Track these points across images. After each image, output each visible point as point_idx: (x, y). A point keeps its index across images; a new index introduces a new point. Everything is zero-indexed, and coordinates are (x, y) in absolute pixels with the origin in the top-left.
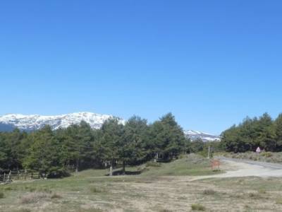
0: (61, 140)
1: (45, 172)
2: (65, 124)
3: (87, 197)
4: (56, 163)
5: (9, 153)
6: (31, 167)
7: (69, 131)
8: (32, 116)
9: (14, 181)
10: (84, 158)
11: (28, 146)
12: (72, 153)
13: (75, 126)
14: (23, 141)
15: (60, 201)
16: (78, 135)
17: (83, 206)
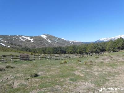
0: (115, 43)
1: (112, 51)
2: (116, 39)
3: (121, 57)
4: (114, 48)
5: (102, 47)
6: (108, 50)
7: (117, 40)
8: (108, 38)
9: (104, 54)
10: (122, 47)
11: (107, 45)
12: (118, 46)
13: (118, 39)
14: (105, 44)
15: (112, 59)
16: (120, 41)
17: (119, 60)
